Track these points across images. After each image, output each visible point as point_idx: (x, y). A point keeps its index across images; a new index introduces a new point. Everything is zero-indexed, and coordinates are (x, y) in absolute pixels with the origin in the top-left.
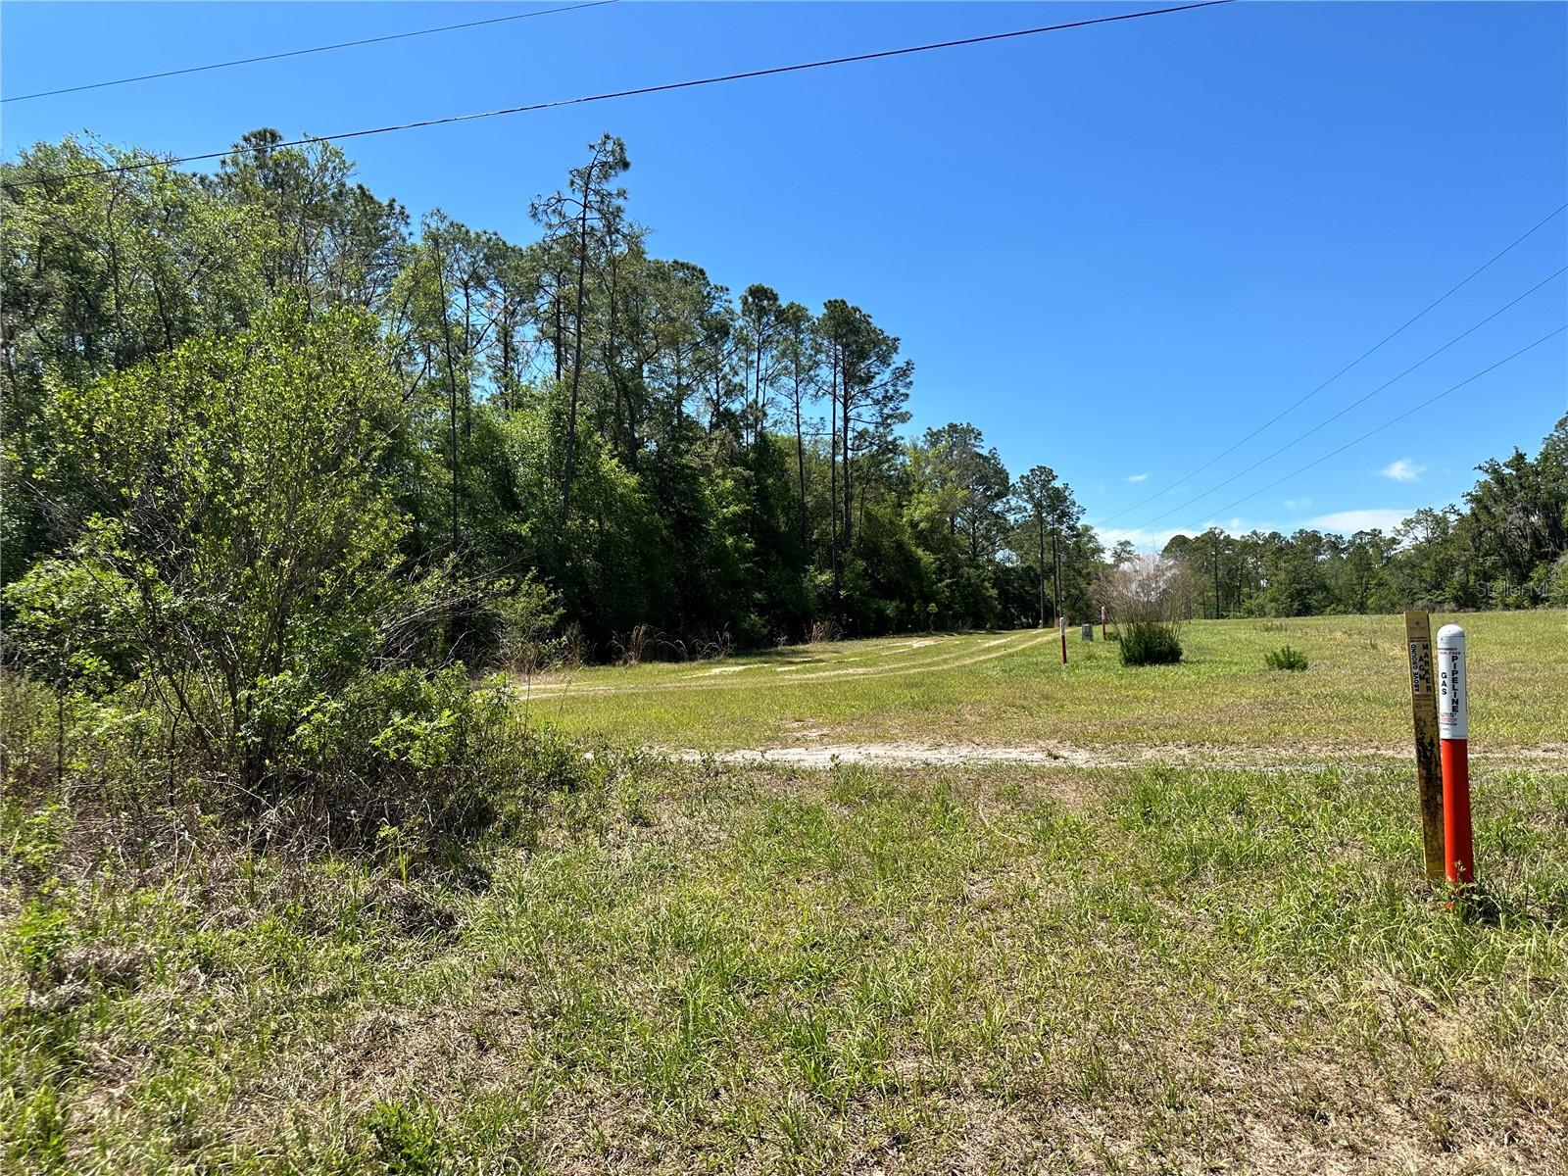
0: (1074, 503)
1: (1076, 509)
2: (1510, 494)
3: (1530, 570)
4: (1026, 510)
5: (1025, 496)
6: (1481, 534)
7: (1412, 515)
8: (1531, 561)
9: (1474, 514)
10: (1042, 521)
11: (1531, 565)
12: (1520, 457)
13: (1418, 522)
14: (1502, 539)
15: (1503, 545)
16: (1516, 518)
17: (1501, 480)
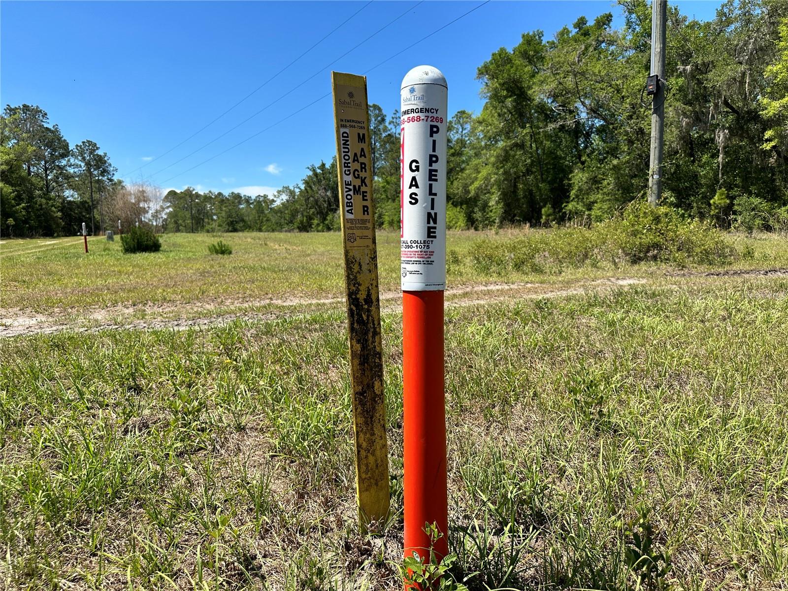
0: (110, 165)
1: (112, 169)
2: (319, 181)
3: (327, 216)
4: (81, 167)
5: (79, 158)
6: (308, 198)
7: (280, 189)
8: (327, 212)
9: (306, 189)
10: (91, 173)
11: (327, 214)
12: (323, 165)
13: (283, 192)
14: (316, 201)
15: (317, 205)
16: (321, 192)
17: (316, 174)
